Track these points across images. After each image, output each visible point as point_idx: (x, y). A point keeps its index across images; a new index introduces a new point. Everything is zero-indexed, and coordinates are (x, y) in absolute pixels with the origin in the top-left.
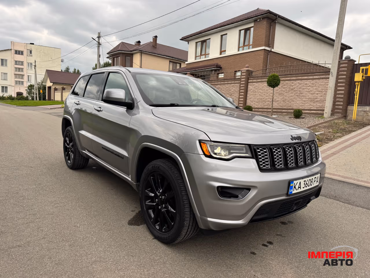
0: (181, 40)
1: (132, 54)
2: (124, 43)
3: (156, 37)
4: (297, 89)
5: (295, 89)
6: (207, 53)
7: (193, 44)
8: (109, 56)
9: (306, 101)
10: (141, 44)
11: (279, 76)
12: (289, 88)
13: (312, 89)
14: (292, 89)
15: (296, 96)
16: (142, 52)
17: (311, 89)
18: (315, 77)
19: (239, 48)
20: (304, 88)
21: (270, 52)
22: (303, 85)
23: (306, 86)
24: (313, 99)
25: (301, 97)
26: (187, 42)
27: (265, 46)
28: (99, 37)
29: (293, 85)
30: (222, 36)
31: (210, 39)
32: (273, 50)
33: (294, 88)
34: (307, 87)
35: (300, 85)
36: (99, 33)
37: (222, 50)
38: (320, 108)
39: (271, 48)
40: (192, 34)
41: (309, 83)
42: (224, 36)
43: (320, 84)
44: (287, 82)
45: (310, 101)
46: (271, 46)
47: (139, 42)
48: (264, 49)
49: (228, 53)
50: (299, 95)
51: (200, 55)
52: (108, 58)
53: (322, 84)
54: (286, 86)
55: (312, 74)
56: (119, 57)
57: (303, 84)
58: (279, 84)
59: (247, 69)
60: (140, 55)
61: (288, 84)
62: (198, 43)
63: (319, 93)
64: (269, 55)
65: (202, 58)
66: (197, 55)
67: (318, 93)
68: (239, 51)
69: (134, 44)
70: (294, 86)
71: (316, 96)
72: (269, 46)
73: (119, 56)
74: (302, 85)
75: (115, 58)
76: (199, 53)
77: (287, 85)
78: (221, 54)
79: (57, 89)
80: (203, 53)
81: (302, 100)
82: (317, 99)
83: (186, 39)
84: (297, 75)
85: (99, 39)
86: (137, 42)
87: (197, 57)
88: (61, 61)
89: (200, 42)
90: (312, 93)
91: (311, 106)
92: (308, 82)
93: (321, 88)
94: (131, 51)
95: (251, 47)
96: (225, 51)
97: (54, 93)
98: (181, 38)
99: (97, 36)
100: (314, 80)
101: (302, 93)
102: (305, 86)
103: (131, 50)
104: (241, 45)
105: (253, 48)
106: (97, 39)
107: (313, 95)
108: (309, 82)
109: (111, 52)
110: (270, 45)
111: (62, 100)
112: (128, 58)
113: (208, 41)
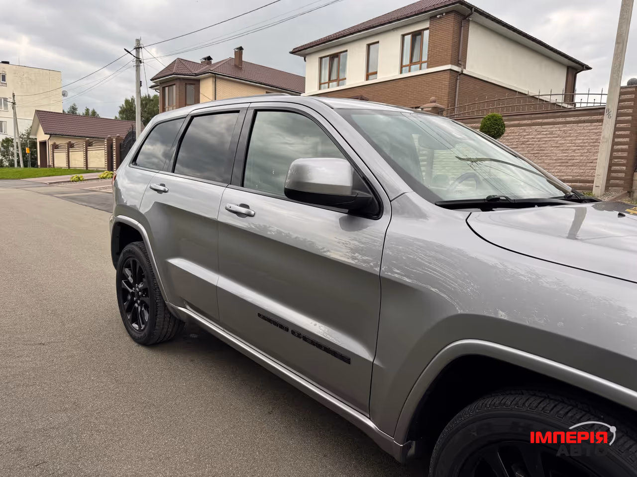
0: (292, 53)
1: (198, 81)
2: (182, 59)
3: (241, 49)
4: (532, 141)
5: (528, 143)
6: (341, 78)
7: (314, 61)
8: (154, 84)
9: (551, 165)
10: (212, 63)
11: (504, 118)
12: (517, 140)
13: (563, 142)
14: (523, 143)
15: (532, 155)
16: (215, 76)
17: (559, 142)
18: (568, 119)
19: (402, 67)
20: (546, 141)
21: (460, 75)
22: (546, 135)
23: (552, 136)
24: (566, 161)
25: (541, 156)
26: (303, 58)
27: (452, 63)
28: (138, 48)
29: (525, 134)
30: (369, 45)
31: (346, 51)
32: (465, 72)
33: (526, 140)
34: (554, 137)
35: (539, 134)
36: (138, 41)
37: (371, 71)
38: (579, 177)
39: (462, 67)
40: (312, 43)
41: (556, 131)
42: (371, 47)
43: (579, 131)
44: (513, 128)
45: (559, 164)
46: (462, 64)
47: (209, 58)
48: (450, 70)
49: (381, 78)
50: (537, 153)
51: (327, 81)
52: (151, 87)
53: (582, 131)
54: (512, 137)
55: (563, 114)
56: (174, 86)
57: (545, 133)
58: (503, 133)
59: (433, 105)
60: (213, 81)
61: (516, 133)
62: (324, 59)
63: (579, 150)
64: (458, 81)
65: (332, 87)
66: (322, 82)
67: (575, 150)
68: (401, 72)
69: (200, 63)
70: (527, 137)
71: (572, 154)
72: (458, 65)
73: (174, 84)
74: (543, 134)
75: (167, 88)
76: (325, 78)
77: (513, 134)
78: (367, 79)
79: (58, 145)
80: (334, 77)
81: (543, 162)
82: (574, 159)
83: (301, 51)
84: (533, 116)
85: (138, 52)
86: (205, 59)
87: (322, 86)
88: (61, 94)
89: (328, 58)
90: (563, 150)
91: (562, 174)
92: (555, 128)
93: (580, 140)
94: (196, 75)
95: (424, 65)
96: (376, 73)
97: (53, 153)
98: (291, 50)
99: (135, 46)
100: (568, 125)
101: (544, 150)
102: (549, 136)
103: (196, 72)
104: (406, 61)
105: (428, 67)
106: (134, 52)
107: (564, 153)
108: (558, 129)
109: (159, 76)
110: (460, 62)
111: (69, 167)
112: (190, 88)
113: (342, 54)
